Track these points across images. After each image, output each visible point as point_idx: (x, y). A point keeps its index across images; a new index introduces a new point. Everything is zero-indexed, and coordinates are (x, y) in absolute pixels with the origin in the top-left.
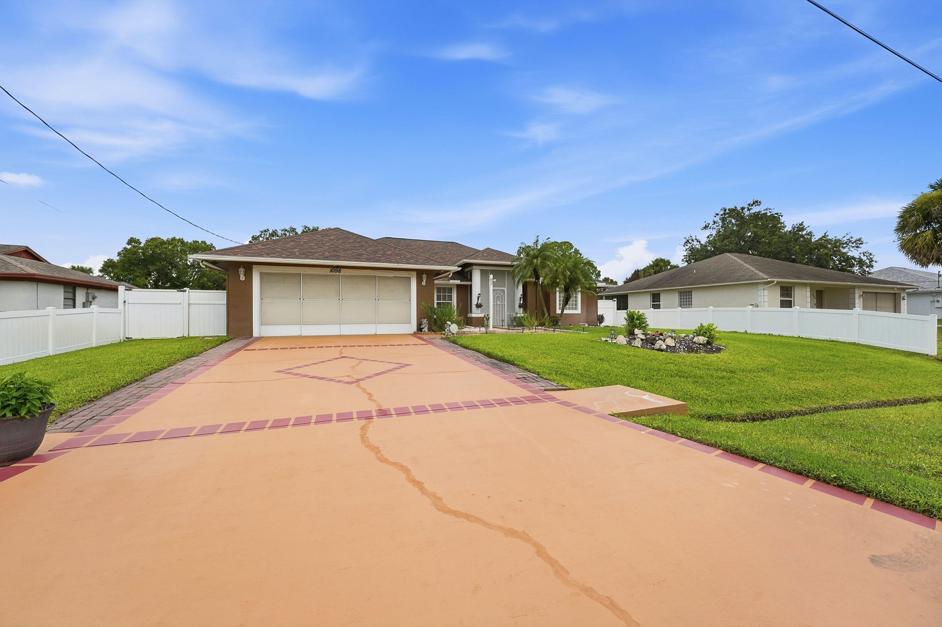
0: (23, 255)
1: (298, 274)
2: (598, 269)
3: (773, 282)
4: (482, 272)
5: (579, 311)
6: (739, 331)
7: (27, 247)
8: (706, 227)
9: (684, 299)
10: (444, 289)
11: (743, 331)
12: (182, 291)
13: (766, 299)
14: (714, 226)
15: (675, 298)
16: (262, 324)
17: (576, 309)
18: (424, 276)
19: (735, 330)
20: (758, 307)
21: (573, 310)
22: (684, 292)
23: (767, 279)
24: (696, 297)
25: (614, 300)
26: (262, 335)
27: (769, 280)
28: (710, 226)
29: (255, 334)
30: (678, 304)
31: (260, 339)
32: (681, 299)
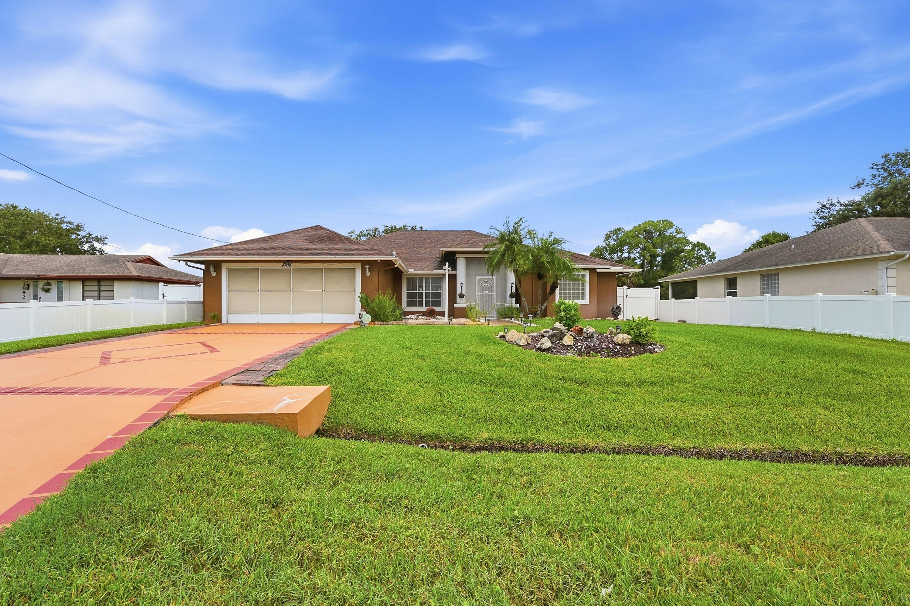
0: (148, 261)
1: (256, 269)
2: (712, 250)
3: (903, 256)
4: (467, 260)
5: (587, 301)
6: (803, 328)
7: (150, 256)
8: (859, 185)
9: (768, 284)
10: (433, 279)
11: (809, 329)
12: (198, 286)
13: (892, 282)
14: (873, 181)
15: (756, 283)
16: (229, 312)
17: (583, 298)
18: (367, 267)
19: (798, 328)
20: (877, 295)
21: (579, 299)
22: (768, 275)
23: (889, 252)
24: (784, 281)
25: (656, 287)
26: (229, 322)
27: (892, 253)
28: (866, 182)
29: (224, 321)
30: (759, 291)
31: (227, 324)
32: (764, 284)
